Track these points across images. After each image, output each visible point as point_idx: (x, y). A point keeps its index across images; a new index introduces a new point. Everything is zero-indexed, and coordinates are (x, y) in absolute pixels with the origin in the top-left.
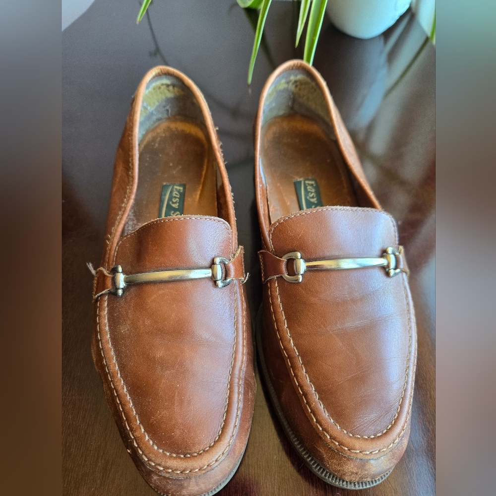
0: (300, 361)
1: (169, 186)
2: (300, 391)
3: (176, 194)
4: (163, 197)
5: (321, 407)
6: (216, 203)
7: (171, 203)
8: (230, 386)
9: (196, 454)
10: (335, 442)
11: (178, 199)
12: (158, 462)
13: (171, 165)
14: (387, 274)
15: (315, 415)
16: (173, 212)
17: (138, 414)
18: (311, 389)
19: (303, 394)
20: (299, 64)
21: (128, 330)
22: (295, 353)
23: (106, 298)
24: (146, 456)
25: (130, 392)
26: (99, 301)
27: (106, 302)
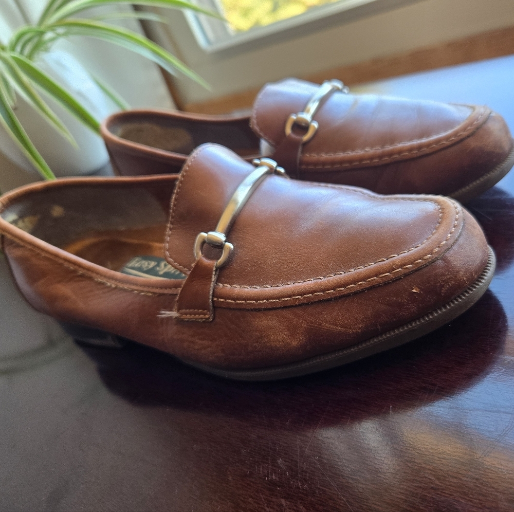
0: (389, 148)
2: (415, 152)
3: (138, 264)
7: (145, 269)
10: (468, 129)
11: (146, 263)
12: (437, 243)
15: (440, 142)
16: (158, 268)
18: (416, 142)
19: (419, 150)
21: (276, 253)
22: (378, 150)
23: (221, 285)
24: (426, 255)
25: (347, 267)
26: (218, 299)
27: (225, 285)
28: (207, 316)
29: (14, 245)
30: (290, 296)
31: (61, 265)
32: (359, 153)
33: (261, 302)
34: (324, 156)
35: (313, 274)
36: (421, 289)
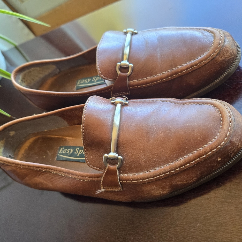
0: (175, 70)
1: (58, 156)
2: (189, 69)
3: (64, 152)
4: (64, 159)
5: (198, 59)
6: (77, 125)
7: (69, 154)
8: (184, 103)
9: (221, 115)
10: (216, 51)
11: (68, 150)
12: (225, 135)
13: (44, 157)
14: (136, 33)
15: (202, 61)
16: (75, 153)
17: (196, 149)
18: (189, 64)
19: (191, 68)
20: (15, 73)
21: (144, 155)
22: (169, 72)
23: (121, 174)
24: (221, 143)
25: (183, 155)
26: (123, 181)
27: (124, 174)
28: (119, 189)
29: (5, 165)
30: (159, 175)
31: (33, 170)
32: (160, 75)
33: (145, 180)
34: (141, 81)
35: (166, 162)
36: (222, 158)
